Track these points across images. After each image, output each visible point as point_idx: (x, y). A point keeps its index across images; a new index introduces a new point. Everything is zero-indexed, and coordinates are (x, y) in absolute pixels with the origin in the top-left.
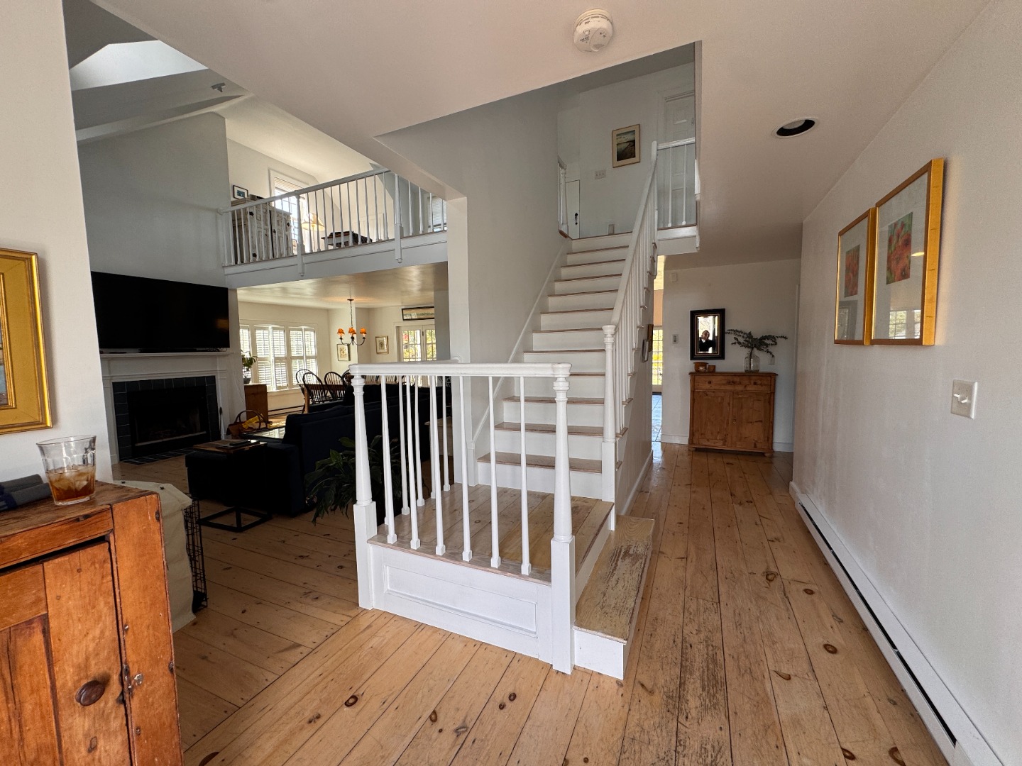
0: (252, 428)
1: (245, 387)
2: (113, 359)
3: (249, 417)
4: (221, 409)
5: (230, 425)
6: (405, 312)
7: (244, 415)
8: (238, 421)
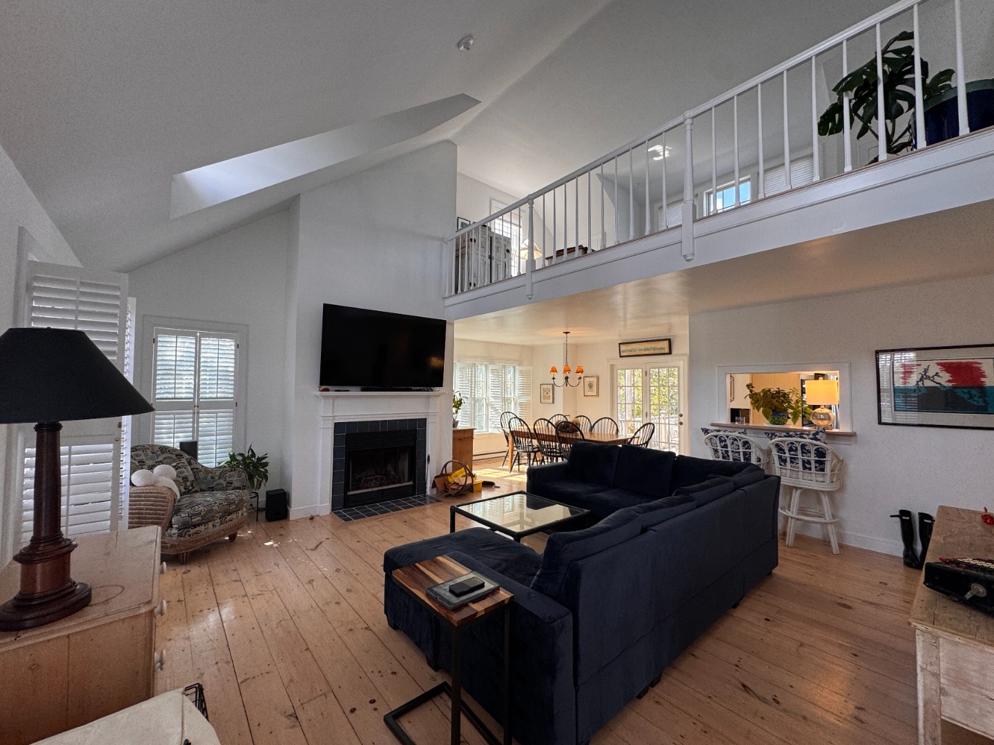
0: (458, 484)
1: (454, 431)
2: (338, 397)
3: (455, 468)
4: (429, 457)
5: (436, 477)
6: (623, 348)
7: (450, 466)
8: (444, 472)
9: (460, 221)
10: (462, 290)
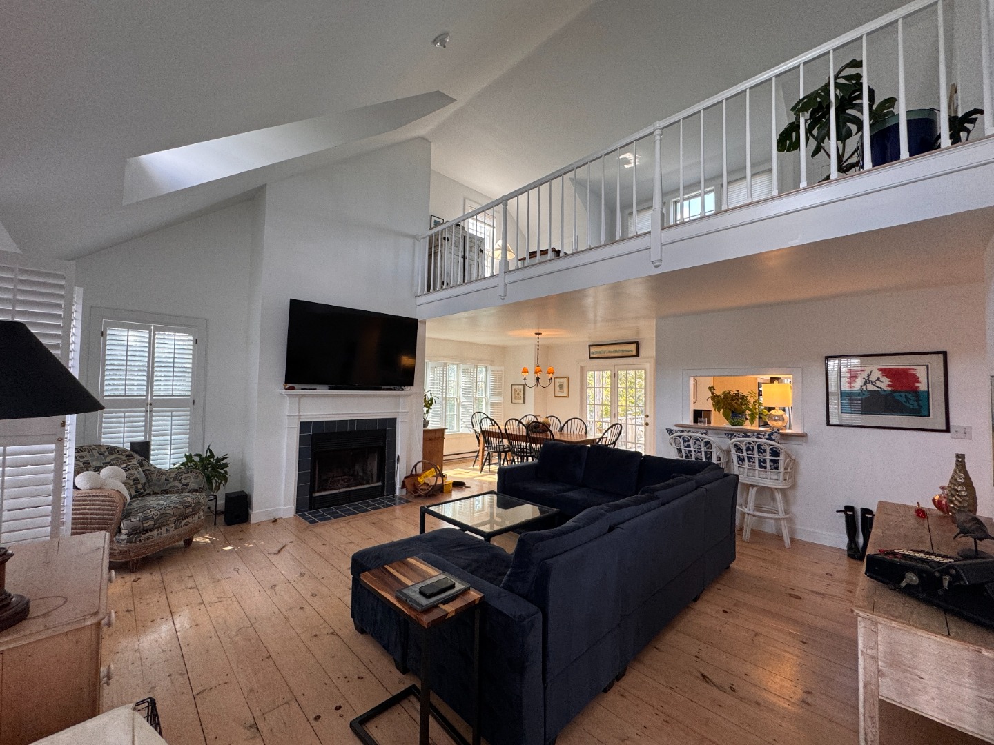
0: (428, 484)
1: (425, 431)
2: (304, 396)
3: (425, 468)
4: (398, 457)
5: (406, 478)
6: (593, 349)
7: (420, 466)
8: (414, 473)
9: (434, 218)
10: (435, 289)
